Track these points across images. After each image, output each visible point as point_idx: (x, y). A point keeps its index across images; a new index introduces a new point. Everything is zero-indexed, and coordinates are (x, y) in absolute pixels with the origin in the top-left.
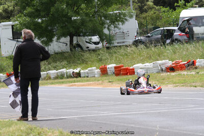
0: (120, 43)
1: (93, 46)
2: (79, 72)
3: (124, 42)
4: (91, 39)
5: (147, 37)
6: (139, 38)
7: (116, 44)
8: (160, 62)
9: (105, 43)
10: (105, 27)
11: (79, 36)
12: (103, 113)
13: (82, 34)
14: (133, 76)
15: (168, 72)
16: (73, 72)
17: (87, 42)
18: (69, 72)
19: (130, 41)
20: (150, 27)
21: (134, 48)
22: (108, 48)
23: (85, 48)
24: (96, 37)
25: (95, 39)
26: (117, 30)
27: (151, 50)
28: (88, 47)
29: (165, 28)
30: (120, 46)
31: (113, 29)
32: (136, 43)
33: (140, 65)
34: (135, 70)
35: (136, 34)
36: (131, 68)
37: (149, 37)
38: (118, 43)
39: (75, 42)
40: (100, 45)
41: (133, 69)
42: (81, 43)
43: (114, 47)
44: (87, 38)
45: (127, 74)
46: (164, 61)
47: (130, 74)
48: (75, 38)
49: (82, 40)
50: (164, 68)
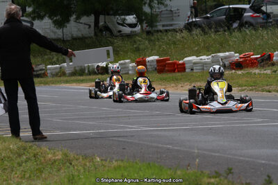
0: (167, 26)
1: (127, 30)
2: (107, 66)
3: (171, 25)
4: (125, 19)
5: (204, 18)
6: (194, 20)
7: (161, 28)
8: (221, 54)
9: (145, 25)
10: (145, 4)
11: (108, 14)
12: (132, 128)
13: (111, 12)
14: (183, 74)
15: (234, 69)
16: (98, 66)
17: (119, 24)
18: (93, 66)
19: (181, 23)
20: (211, 3)
21: (185, 33)
22: (148, 33)
23: (115, 33)
24: (131, 17)
25: (131, 19)
26: (163, 8)
27: (210, 37)
28: (120, 31)
29: (231, 6)
30: (166, 31)
31: (156, 5)
32: (190, 27)
33: (193, 58)
34: (186, 65)
35: (189, 13)
36: (180, 62)
37: (208, 18)
38: (163, 26)
39: (101, 23)
40: (138, 29)
41: (183, 64)
42: (110, 25)
43: (158, 31)
44: (119, 18)
45: (174, 71)
46: (227, 53)
47: (178, 71)
48: (102, 18)
49: (113, 21)
50: (227, 63)
